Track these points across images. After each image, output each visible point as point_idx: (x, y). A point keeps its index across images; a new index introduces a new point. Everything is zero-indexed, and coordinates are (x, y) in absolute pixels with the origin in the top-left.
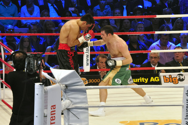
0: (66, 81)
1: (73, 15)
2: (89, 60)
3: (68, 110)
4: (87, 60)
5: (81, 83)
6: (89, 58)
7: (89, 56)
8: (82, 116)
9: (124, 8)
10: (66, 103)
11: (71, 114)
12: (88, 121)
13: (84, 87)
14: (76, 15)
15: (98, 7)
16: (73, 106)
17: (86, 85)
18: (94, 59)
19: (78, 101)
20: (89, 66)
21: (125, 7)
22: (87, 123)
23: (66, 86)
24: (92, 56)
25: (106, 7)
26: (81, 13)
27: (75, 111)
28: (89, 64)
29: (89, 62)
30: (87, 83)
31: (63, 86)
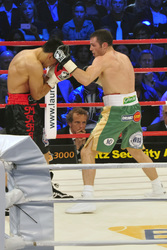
0: (14, 156)
1: (26, 37)
2: (55, 118)
3: (18, 206)
4: (52, 118)
6: (55, 115)
7: (55, 111)
8: (42, 219)
9: (117, 26)
10: (14, 195)
11: (22, 214)
12: (53, 227)
13: (47, 166)
14: (33, 37)
15: (71, 23)
16: (27, 200)
17: (51, 163)
18: (63, 116)
19: (34, 190)
20: (55, 128)
21: (119, 23)
22: (50, 230)
23: (15, 165)
24: (60, 111)
25: (86, 23)
26: (41, 34)
27: (29, 209)
28: (55, 125)
29: (55, 122)
30: (52, 159)
31: (8, 165)
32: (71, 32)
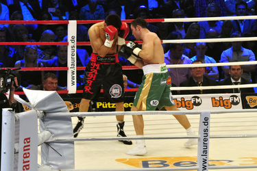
0: (44, 106)
1: (53, 18)
2: (75, 78)
3: (47, 144)
4: (73, 78)
5: (64, 108)
6: (75, 75)
7: (75, 73)
8: (65, 153)
9: (121, 9)
10: (44, 135)
11: (50, 149)
12: (74, 159)
13: (68, 113)
14: (57, 18)
15: (87, 7)
16: (54, 139)
17: (70, 111)
18: (81, 76)
19: (60, 132)
20: (75, 86)
21: (123, 7)
22: (72, 161)
23: (45, 113)
25: (98, 7)
26: (65, 15)
27: (56, 146)
28: (75, 83)
29: (75, 80)
30: (72, 108)
31: (40, 113)
32: (87, 13)
